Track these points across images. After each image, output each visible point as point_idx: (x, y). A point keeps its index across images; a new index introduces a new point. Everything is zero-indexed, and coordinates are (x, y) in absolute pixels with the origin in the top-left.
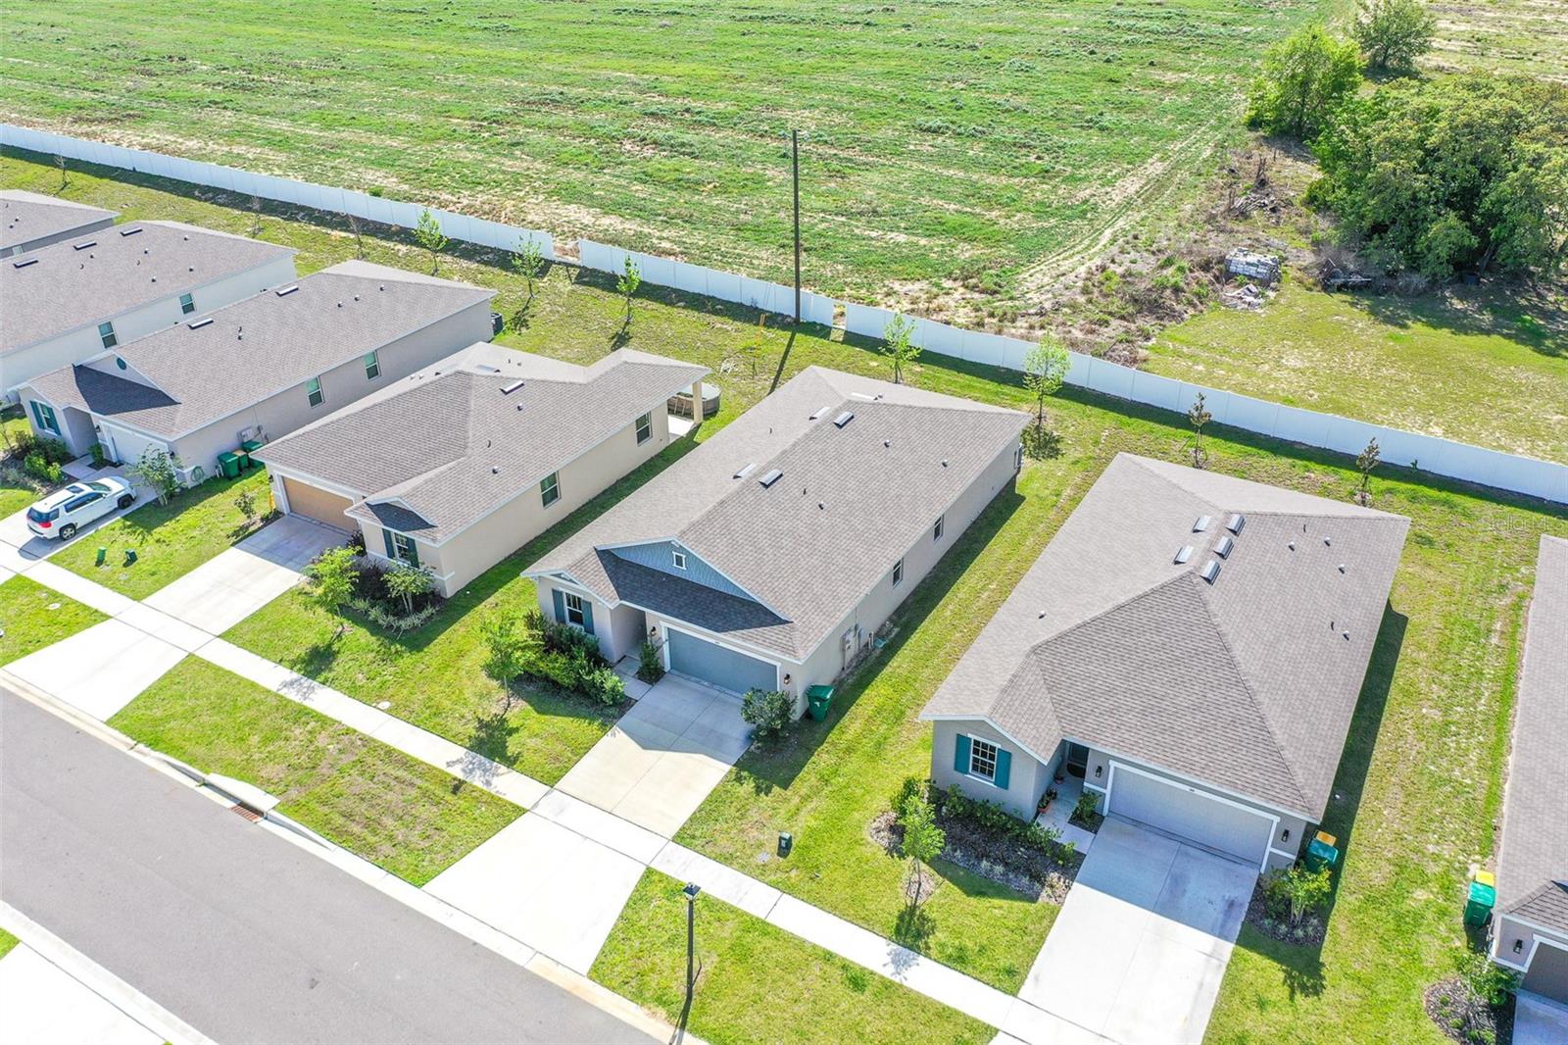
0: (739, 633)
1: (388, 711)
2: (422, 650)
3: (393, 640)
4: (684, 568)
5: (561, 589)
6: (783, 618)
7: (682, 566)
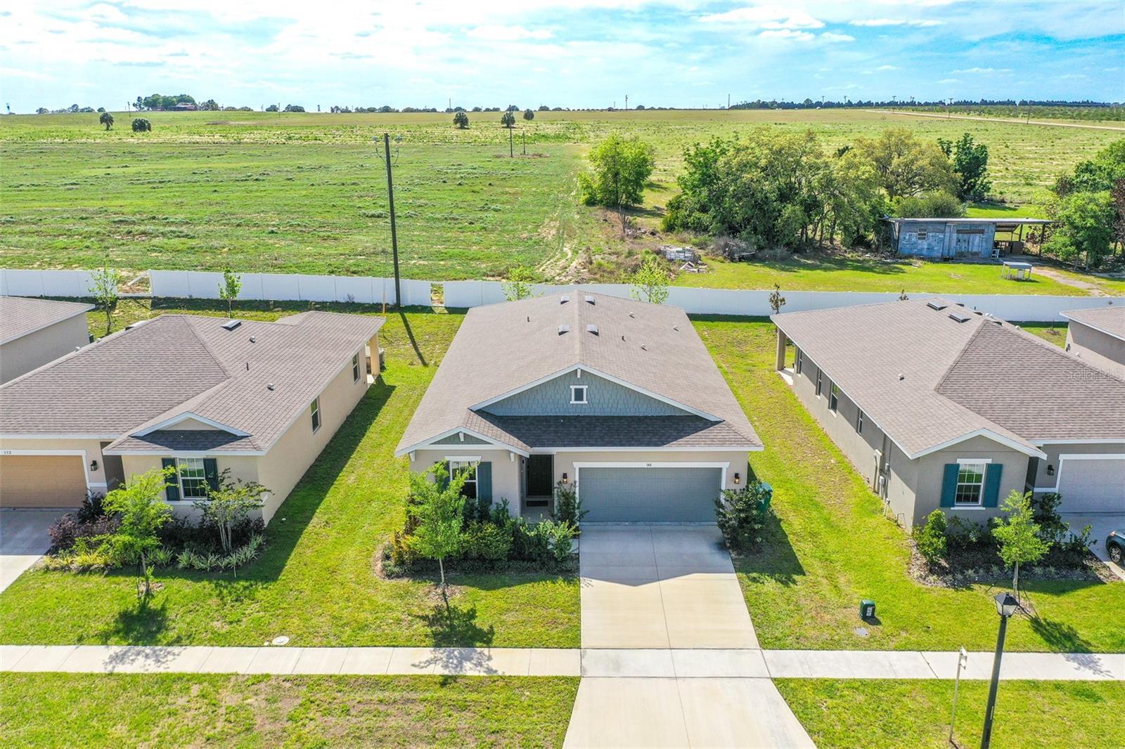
0: (681, 441)
1: (292, 644)
2: (277, 579)
3: (231, 579)
4: (585, 402)
5: (447, 458)
6: (713, 419)
7: (582, 400)
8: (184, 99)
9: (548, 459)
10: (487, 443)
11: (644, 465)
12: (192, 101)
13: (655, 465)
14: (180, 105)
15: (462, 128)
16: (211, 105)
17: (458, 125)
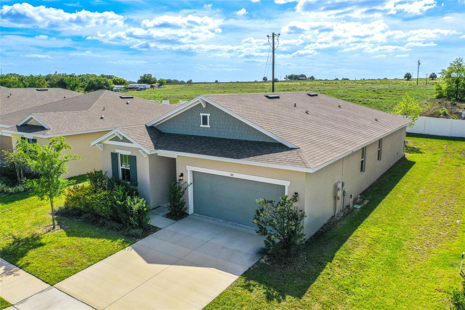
4: (208, 126)
5: (117, 151)
6: (290, 146)
7: (207, 125)
8: (303, 76)
9: (173, 161)
10: (129, 142)
11: (227, 174)
12: (305, 76)
13: (236, 175)
14: (301, 78)
15: (408, 80)
16: (312, 78)
17: (406, 79)
